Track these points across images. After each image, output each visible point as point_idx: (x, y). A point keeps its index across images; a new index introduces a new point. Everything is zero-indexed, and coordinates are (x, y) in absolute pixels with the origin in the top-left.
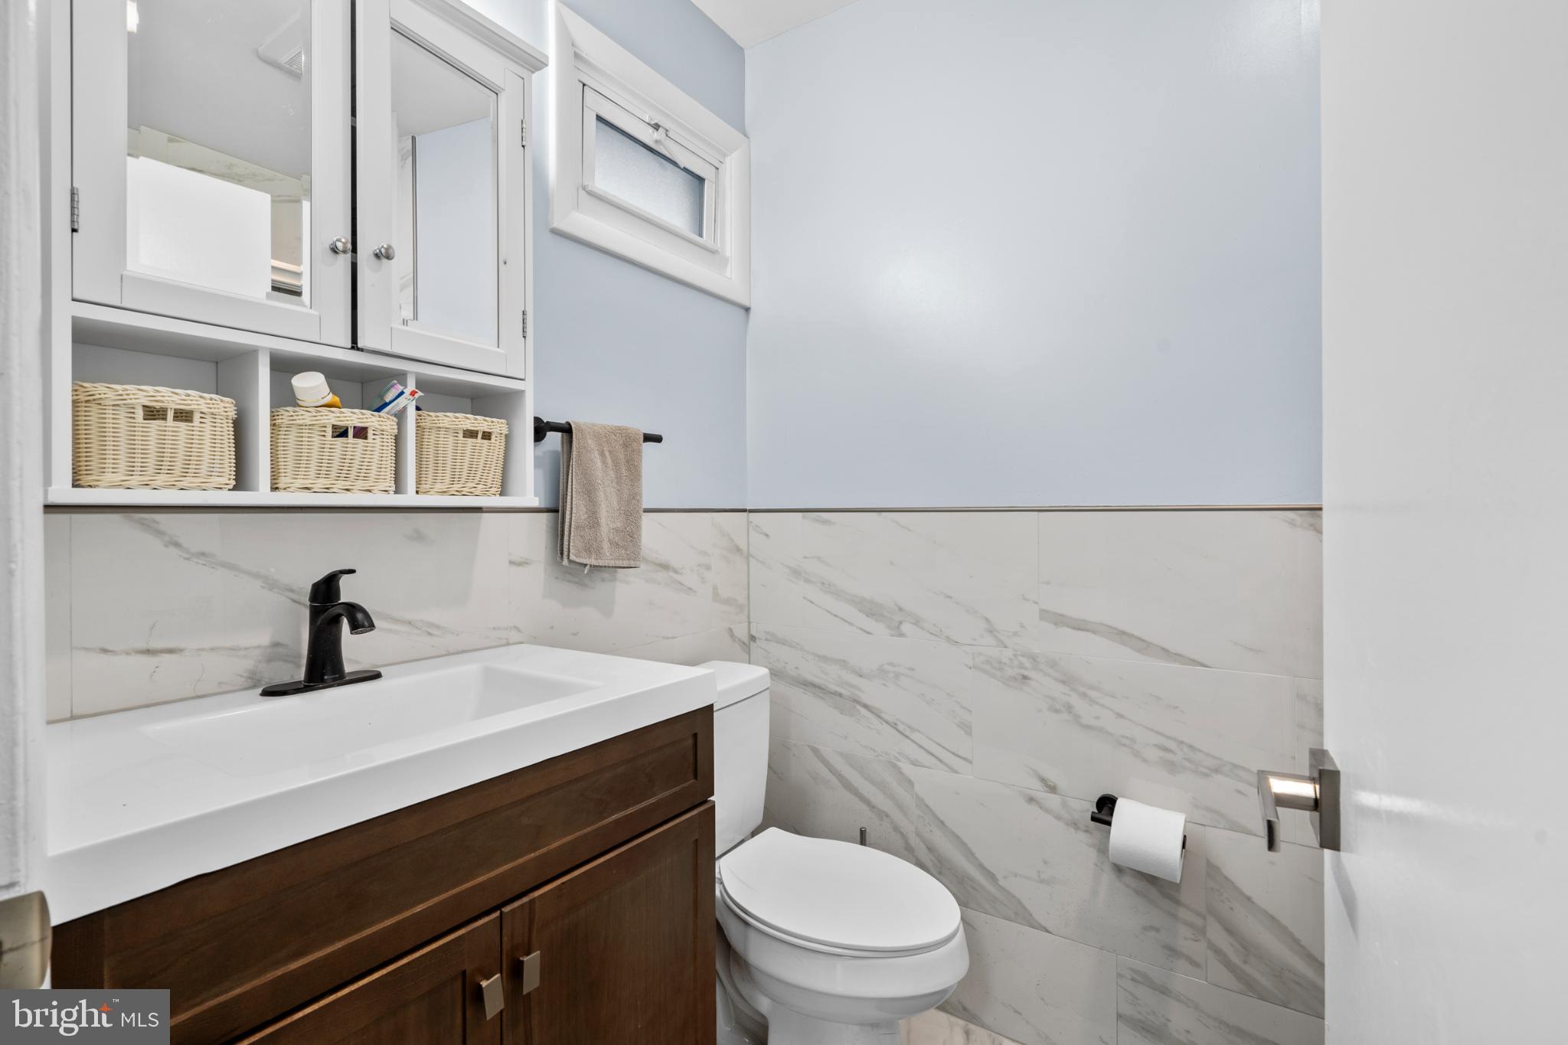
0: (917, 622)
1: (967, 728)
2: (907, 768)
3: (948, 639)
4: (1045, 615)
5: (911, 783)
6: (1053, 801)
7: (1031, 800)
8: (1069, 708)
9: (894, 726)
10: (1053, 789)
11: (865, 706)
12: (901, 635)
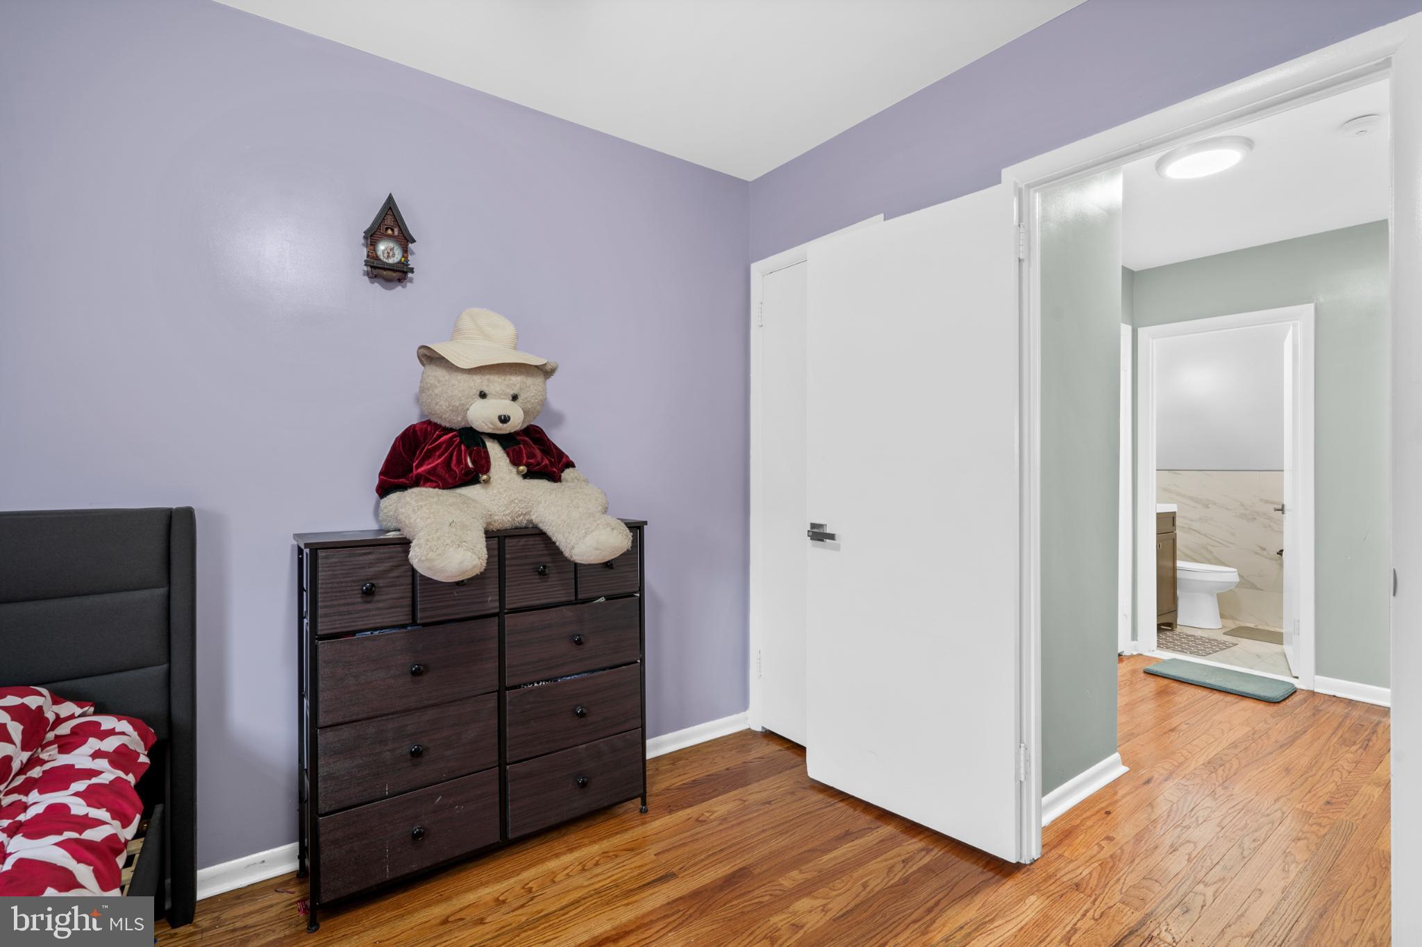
0: (1214, 504)
1: (1233, 534)
2: (1210, 548)
3: (1226, 508)
4: (1261, 500)
5: (1211, 552)
6: (1265, 553)
7: (1257, 553)
8: (1270, 526)
9: (1205, 536)
10: (1264, 549)
11: (1194, 530)
12: (1208, 508)
